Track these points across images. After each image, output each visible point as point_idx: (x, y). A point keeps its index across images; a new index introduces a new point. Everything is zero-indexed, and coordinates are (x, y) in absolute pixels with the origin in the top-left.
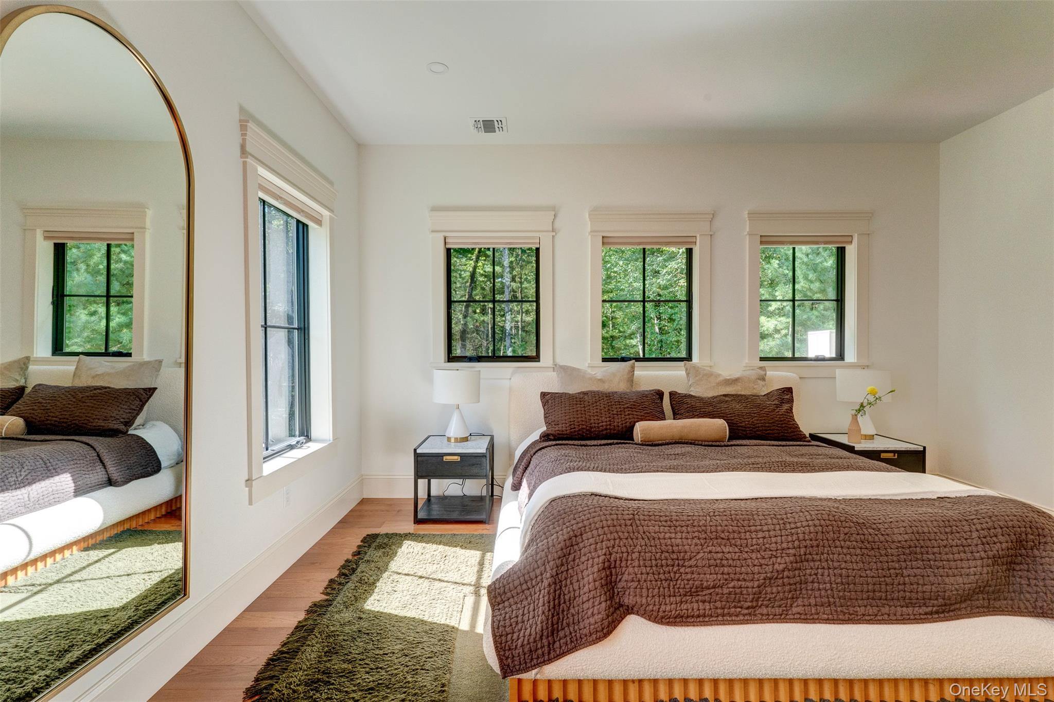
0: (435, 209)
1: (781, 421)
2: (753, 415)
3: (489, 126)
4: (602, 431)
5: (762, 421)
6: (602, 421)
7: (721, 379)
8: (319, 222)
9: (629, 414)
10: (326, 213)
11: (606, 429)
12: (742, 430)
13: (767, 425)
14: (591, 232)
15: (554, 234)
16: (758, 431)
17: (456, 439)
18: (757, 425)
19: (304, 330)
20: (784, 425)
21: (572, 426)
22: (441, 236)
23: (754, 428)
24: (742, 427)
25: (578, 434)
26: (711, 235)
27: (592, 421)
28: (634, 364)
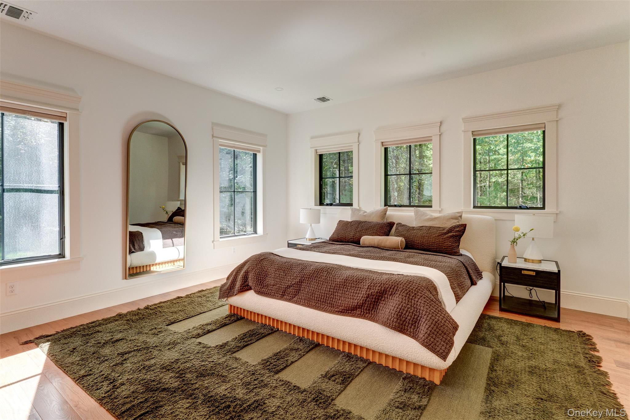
0: (313, 138)
1: (440, 242)
2: (425, 237)
3: (323, 99)
4: (350, 239)
5: (429, 241)
6: (351, 234)
7: (428, 217)
8: (259, 151)
9: (364, 232)
10: (261, 148)
11: (352, 238)
12: (416, 245)
13: (431, 243)
14: (376, 140)
15: (358, 143)
16: (425, 246)
17: (309, 239)
18: (425, 243)
19: (255, 192)
20: (440, 244)
21: (338, 236)
22: (313, 150)
23: (423, 244)
24: (416, 243)
25: (340, 240)
26: (440, 135)
27: (347, 234)
28: (387, 208)
